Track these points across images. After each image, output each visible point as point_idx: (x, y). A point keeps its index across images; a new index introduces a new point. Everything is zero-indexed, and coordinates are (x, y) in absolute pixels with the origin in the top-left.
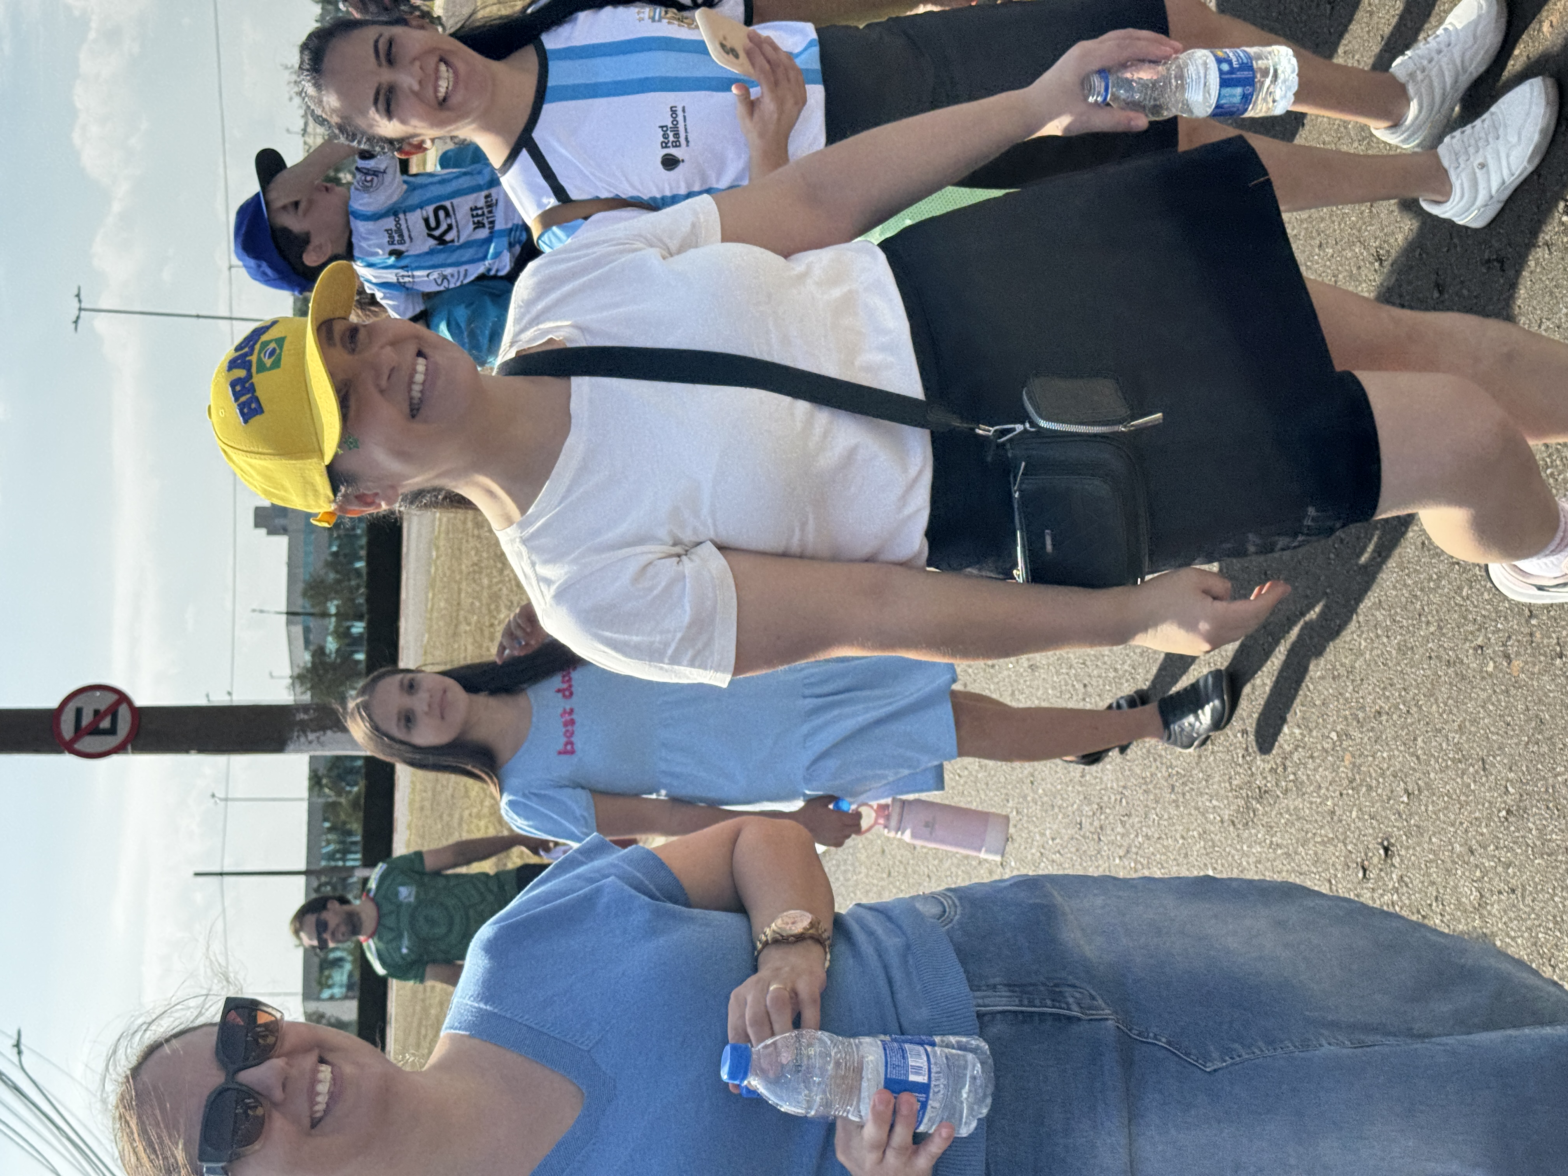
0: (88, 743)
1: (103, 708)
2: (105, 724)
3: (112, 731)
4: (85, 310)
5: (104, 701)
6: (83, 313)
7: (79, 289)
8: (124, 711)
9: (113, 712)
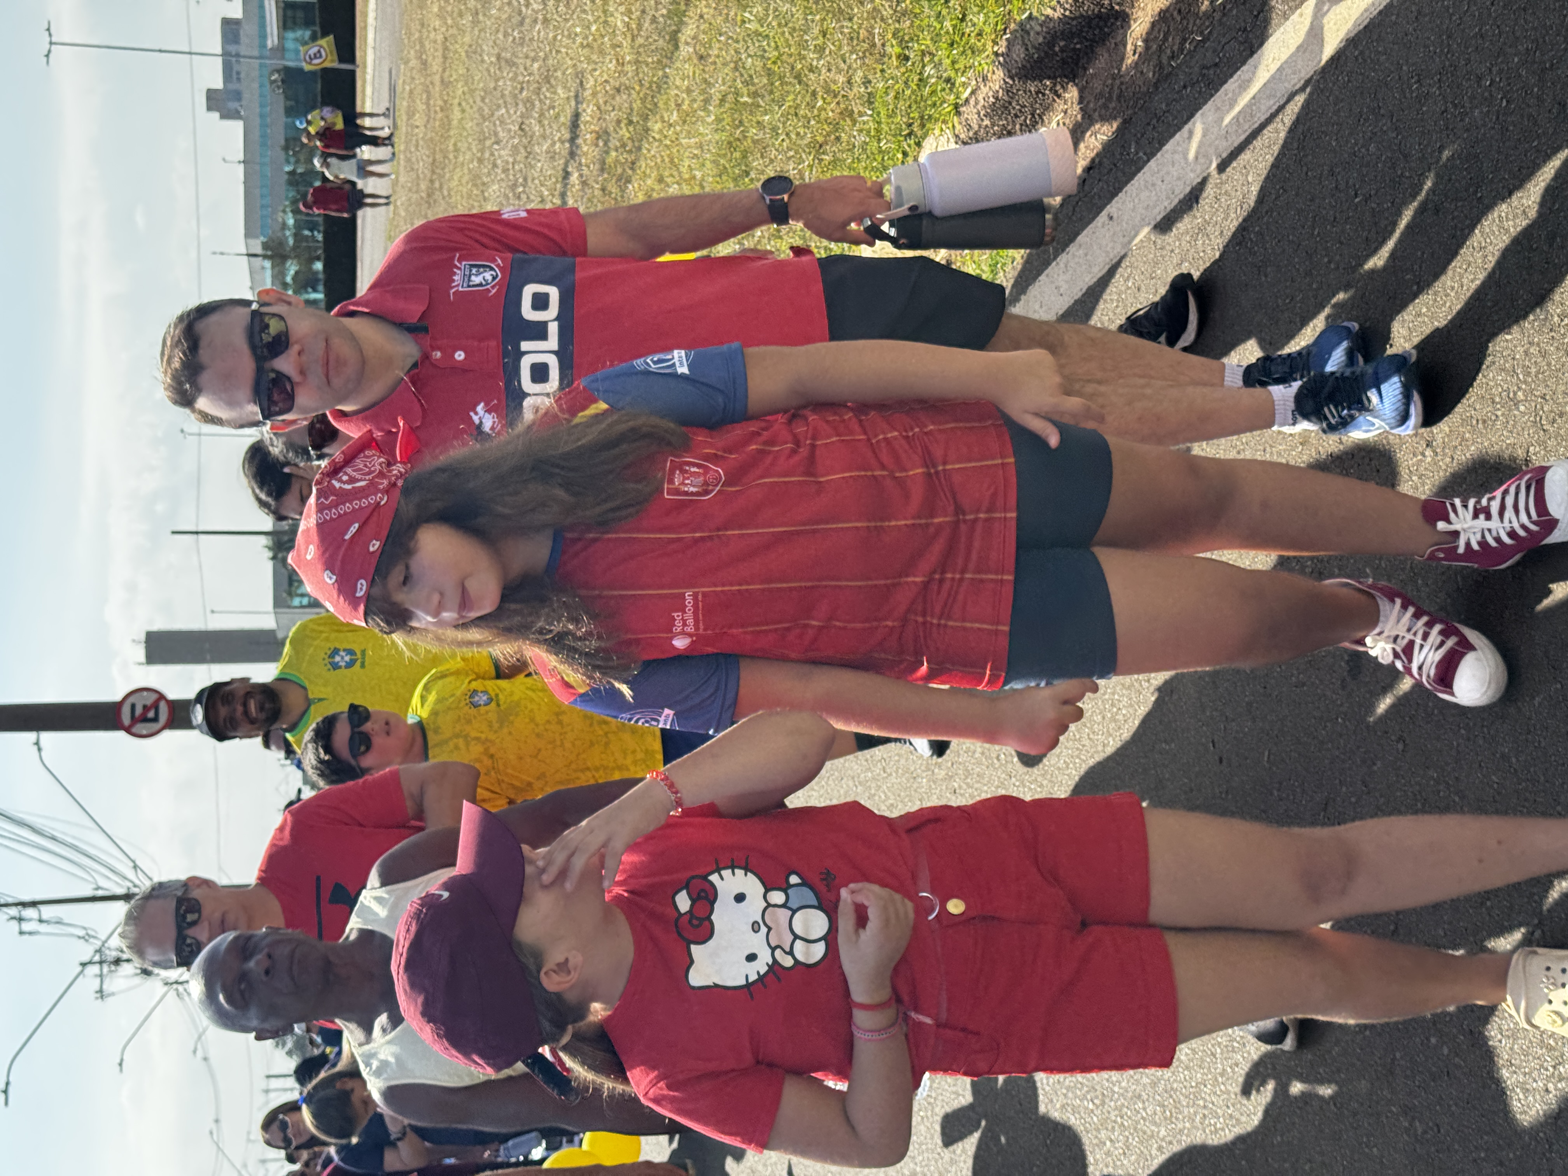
0: (140, 728)
1: (149, 703)
2: (151, 714)
3: (155, 719)
4: (55, 44)
5: (151, 698)
6: (53, 47)
7: (49, 23)
8: (163, 708)
9: (156, 706)
